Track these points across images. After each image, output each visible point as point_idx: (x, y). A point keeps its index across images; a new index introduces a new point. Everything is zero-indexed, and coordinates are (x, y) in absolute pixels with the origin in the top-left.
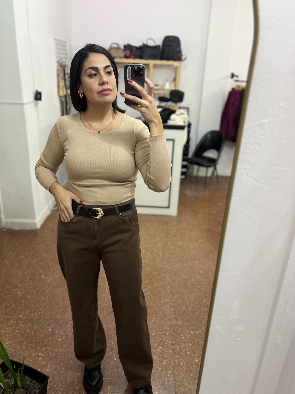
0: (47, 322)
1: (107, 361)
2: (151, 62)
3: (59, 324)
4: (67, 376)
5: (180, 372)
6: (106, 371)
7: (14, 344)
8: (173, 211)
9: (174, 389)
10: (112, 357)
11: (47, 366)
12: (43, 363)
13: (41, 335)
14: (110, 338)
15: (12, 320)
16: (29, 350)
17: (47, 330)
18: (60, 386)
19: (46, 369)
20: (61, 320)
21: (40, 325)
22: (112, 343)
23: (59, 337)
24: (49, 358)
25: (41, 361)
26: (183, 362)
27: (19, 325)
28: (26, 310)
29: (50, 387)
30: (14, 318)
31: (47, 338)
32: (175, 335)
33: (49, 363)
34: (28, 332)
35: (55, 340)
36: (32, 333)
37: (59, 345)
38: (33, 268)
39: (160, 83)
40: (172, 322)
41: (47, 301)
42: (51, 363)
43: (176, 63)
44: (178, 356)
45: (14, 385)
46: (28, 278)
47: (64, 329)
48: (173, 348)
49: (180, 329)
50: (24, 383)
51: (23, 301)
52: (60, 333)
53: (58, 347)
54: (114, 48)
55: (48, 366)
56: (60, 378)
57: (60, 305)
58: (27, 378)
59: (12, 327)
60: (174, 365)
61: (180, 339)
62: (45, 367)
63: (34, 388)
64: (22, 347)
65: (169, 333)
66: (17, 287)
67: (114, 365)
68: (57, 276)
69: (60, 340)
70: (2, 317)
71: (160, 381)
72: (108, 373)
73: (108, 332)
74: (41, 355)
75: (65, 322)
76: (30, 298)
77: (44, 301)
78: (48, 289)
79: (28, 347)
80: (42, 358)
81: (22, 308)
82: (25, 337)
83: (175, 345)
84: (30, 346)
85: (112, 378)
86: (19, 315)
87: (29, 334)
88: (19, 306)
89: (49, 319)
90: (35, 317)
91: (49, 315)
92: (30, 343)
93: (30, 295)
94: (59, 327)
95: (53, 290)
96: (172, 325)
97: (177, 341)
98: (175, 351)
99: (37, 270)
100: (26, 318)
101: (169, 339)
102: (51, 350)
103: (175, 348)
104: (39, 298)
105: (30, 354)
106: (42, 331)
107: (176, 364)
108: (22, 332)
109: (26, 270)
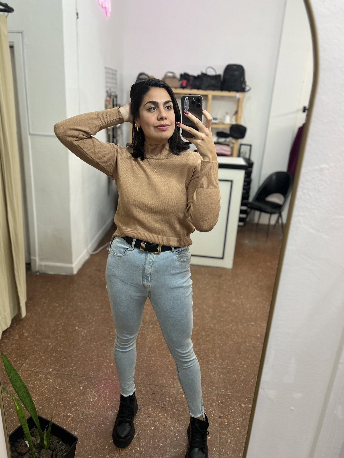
0: (78, 379)
1: (143, 429)
2: (210, 93)
3: (92, 382)
4: (97, 441)
5: (227, 450)
6: (141, 441)
7: (42, 400)
8: (228, 263)
10: (149, 425)
11: (76, 429)
12: (72, 425)
13: (71, 393)
14: (148, 403)
15: (41, 374)
16: (58, 408)
17: (78, 388)
18: (89, 452)
19: (75, 432)
20: (95, 378)
21: (71, 381)
22: (150, 409)
23: (91, 397)
24: (78, 420)
25: (69, 422)
26: (231, 439)
27: (49, 379)
28: (56, 364)
29: (78, 452)
30: (43, 372)
31: (78, 398)
32: (223, 406)
33: (78, 425)
34: (58, 388)
35: (86, 400)
36: (62, 390)
37: (90, 406)
38: (67, 318)
39: (219, 116)
40: (221, 391)
41: (80, 355)
42: (81, 425)
43: (238, 95)
44: (225, 431)
45: (39, 444)
46: (60, 329)
48: (219, 422)
50: (51, 443)
51: (54, 353)
52: (92, 393)
53: (89, 409)
54: (170, 77)
55: (77, 429)
56: (90, 443)
57: (93, 361)
58: (54, 439)
59: (41, 381)
60: (220, 442)
61: (228, 413)
62: (74, 430)
63: (62, 450)
64: (50, 405)
65: (216, 403)
67: (151, 434)
68: (93, 328)
69: (92, 400)
70: (30, 369)
72: (144, 444)
73: (145, 397)
74: (71, 416)
75: (99, 381)
76: (62, 351)
77: (76, 355)
78: (82, 342)
79: (56, 405)
80: (71, 419)
81: (52, 361)
82: (54, 394)
83: (223, 418)
84: (59, 404)
85: (148, 449)
86: (48, 369)
87: (59, 390)
88: (49, 359)
89: (81, 376)
90: (65, 373)
91: (81, 371)
92: (59, 401)
93: (62, 347)
94: (91, 385)
95: (87, 343)
96: (220, 394)
97: (225, 414)
98: (222, 425)
99: (70, 320)
100: (56, 372)
101: (216, 411)
102: (81, 411)
103: (222, 421)
104: (71, 352)
105: (59, 414)
106: (72, 389)
107: (222, 440)
108: (51, 388)
109: (59, 320)
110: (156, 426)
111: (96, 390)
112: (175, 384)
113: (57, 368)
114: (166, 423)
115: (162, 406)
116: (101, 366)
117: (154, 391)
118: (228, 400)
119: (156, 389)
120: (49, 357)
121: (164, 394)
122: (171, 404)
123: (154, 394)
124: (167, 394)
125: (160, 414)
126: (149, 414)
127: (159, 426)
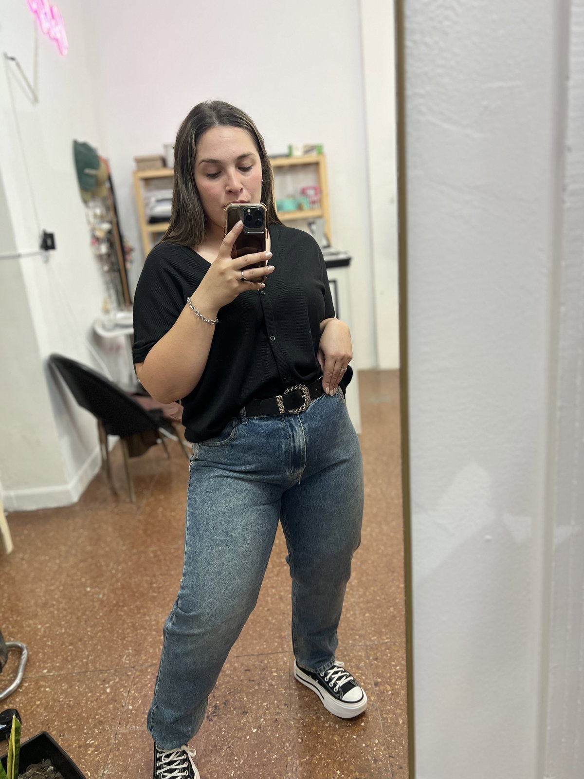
0: (101, 676)
1: (236, 737)
3: (128, 675)
5: (400, 738)
6: (236, 758)
7: (32, 728)
9: (391, 775)
10: (247, 727)
11: (106, 764)
12: (97, 759)
13: (89, 703)
14: (239, 689)
15: (26, 683)
16: (66, 736)
17: (102, 692)
19: (104, 771)
20: (132, 667)
21: (88, 683)
22: (245, 699)
23: (129, 703)
24: (109, 748)
25: (92, 756)
27: (42, 689)
28: (55, 659)
30: (31, 678)
31: (103, 709)
32: (380, 664)
33: (110, 757)
34: (62, 701)
35: (121, 709)
36: (70, 701)
37: (130, 718)
38: (68, 576)
40: (370, 640)
41: (99, 634)
42: (115, 756)
44: (390, 706)
46: (56, 596)
47: (139, 685)
48: (377, 692)
49: (387, 651)
51: (48, 641)
52: (129, 694)
53: (127, 723)
55: (109, 764)
57: (126, 639)
59: (27, 695)
60: (383, 726)
61: (390, 673)
62: (102, 767)
65: (365, 662)
66: (36, 615)
67: (253, 742)
68: (119, 584)
69: (131, 707)
70: (4, 679)
71: (358, 763)
72: (242, 762)
73: (233, 678)
74: (93, 743)
75: (141, 671)
76: (64, 634)
77: (92, 635)
78: (101, 611)
79: (63, 730)
80: (94, 748)
81: (46, 656)
82: (55, 712)
83: (382, 684)
84: (67, 728)
85: (251, 770)
86: (41, 670)
87: (64, 704)
88: (40, 652)
89: (106, 669)
90: (74, 670)
91: (104, 661)
92: (66, 723)
93: (63, 627)
94: (126, 682)
95: (111, 611)
96: (370, 645)
97: (385, 677)
98: (382, 696)
99: (75, 578)
100: (56, 673)
101: (367, 675)
102: (112, 731)
103: (382, 690)
104: (82, 632)
105: (68, 745)
106: (91, 696)
107: (387, 723)
108: (49, 703)
109: (53, 582)
110: (261, 725)
111: (137, 687)
112: (285, 646)
113: (58, 664)
114: (279, 717)
115: (267, 688)
116: (142, 645)
117: (246, 666)
118: (386, 653)
119: (250, 662)
120: (40, 650)
121: (267, 667)
122: (283, 681)
123: (249, 670)
124: (273, 666)
125: (264, 702)
126: (244, 707)
127: (265, 724)
